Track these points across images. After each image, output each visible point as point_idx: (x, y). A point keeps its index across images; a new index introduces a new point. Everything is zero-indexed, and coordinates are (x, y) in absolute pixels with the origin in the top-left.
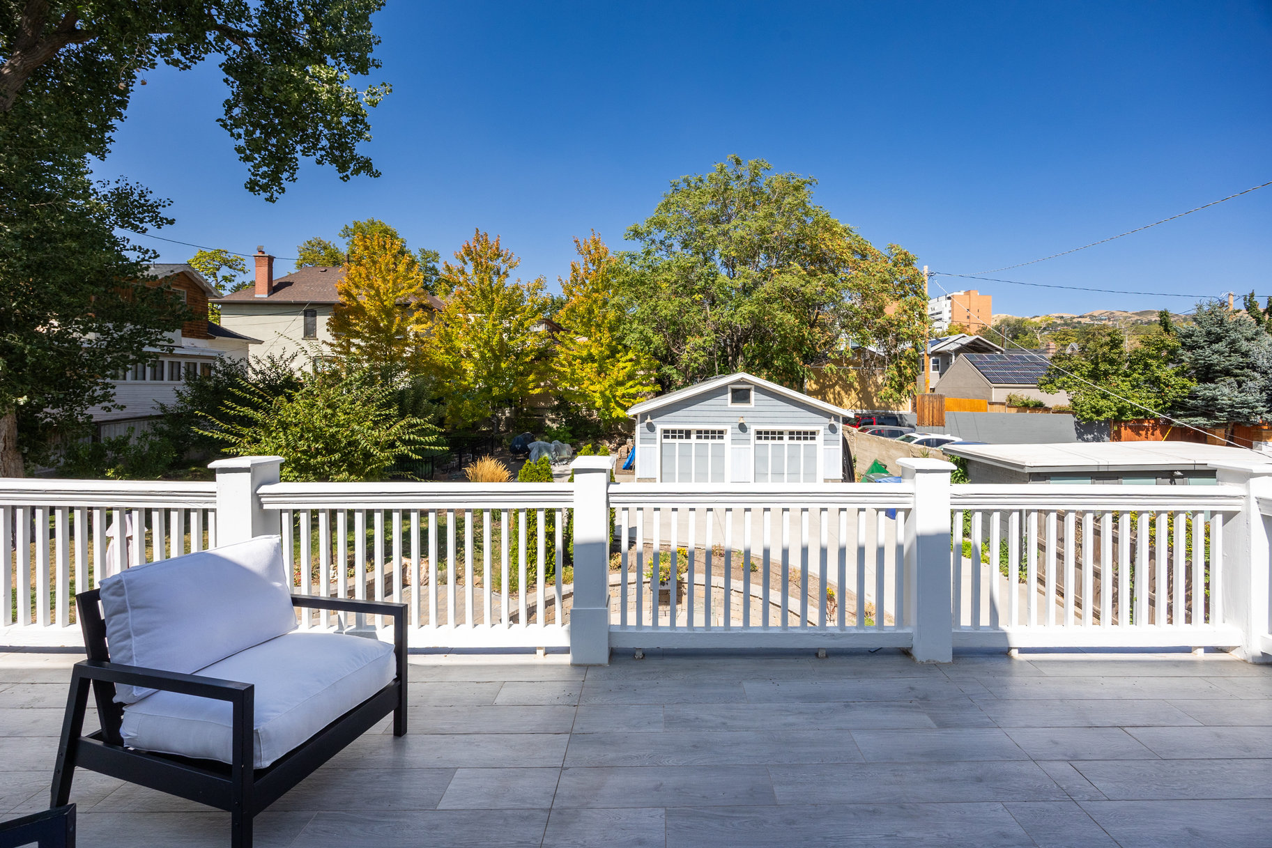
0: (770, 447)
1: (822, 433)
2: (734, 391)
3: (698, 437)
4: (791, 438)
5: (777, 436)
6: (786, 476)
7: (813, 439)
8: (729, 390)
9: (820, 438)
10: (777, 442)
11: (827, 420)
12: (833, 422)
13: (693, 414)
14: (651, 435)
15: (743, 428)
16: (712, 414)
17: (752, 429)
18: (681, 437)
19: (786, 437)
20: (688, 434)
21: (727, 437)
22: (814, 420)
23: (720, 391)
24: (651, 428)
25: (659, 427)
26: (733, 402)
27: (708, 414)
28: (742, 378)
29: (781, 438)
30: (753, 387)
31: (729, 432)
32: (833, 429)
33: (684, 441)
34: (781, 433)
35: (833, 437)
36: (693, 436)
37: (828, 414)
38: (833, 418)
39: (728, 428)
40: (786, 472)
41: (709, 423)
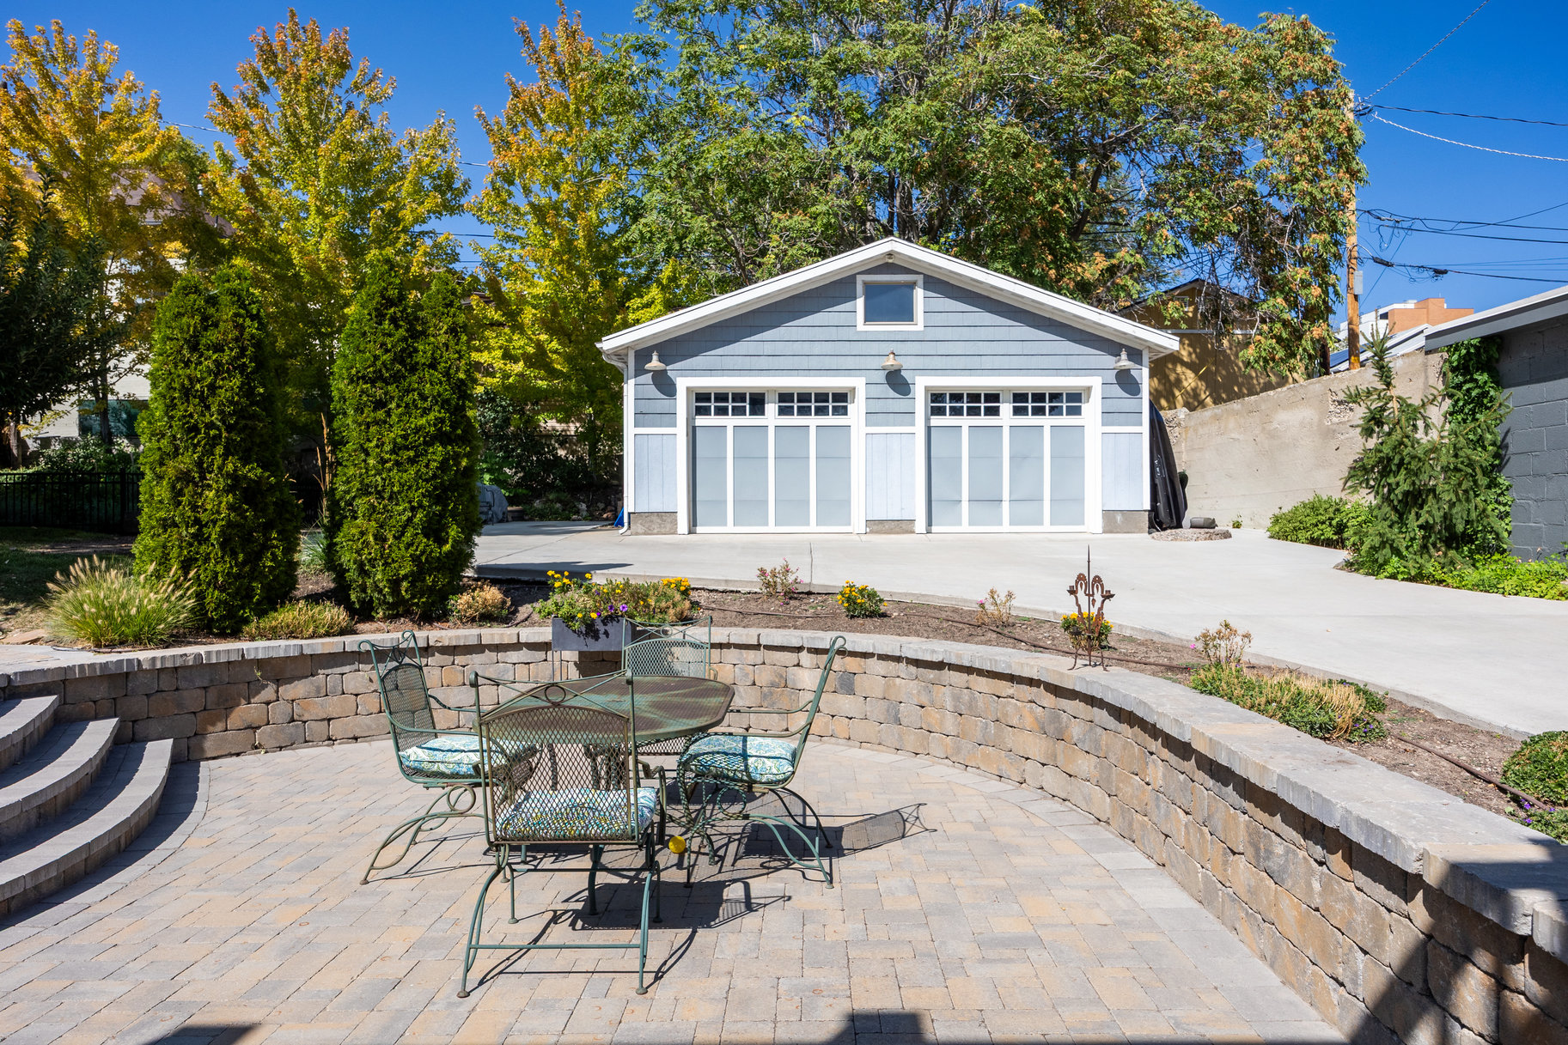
0: (965, 432)
1: (1096, 394)
2: (872, 291)
3: (784, 411)
4: (1018, 411)
5: (983, 405)
6: (1006, 505)
7: (1075, 411)
8: (860, 288)
9: (1092, 409)
10: (983, 420)
11: (1108, 361)
12: (1124, 362)
13: (768, 348)
14: (663, 404)
15: (897, 381)
16: (818, 348)
17: (921, 385)
18: (738, 411)
19: (1006, 408)
20: (757, 403)
21: (857, 408)
22: (1075, 362)
23: (835, 292)
24: (665, 385)
25: (683, 384)
26: (869, 318)
27: (806, 348)
28: (890, 254)
29: (993, 412)
30: (920, 279)
31: (861, 394)
32: (1126, 382)
33: (748, 420)
34: (993, 397)
35: (1128, 403)
36: (771, 408)
37: (1109, 345)
38: (1124, 355)
39: (858, 383)
40: (1006, 496)
41: (808, 371)
